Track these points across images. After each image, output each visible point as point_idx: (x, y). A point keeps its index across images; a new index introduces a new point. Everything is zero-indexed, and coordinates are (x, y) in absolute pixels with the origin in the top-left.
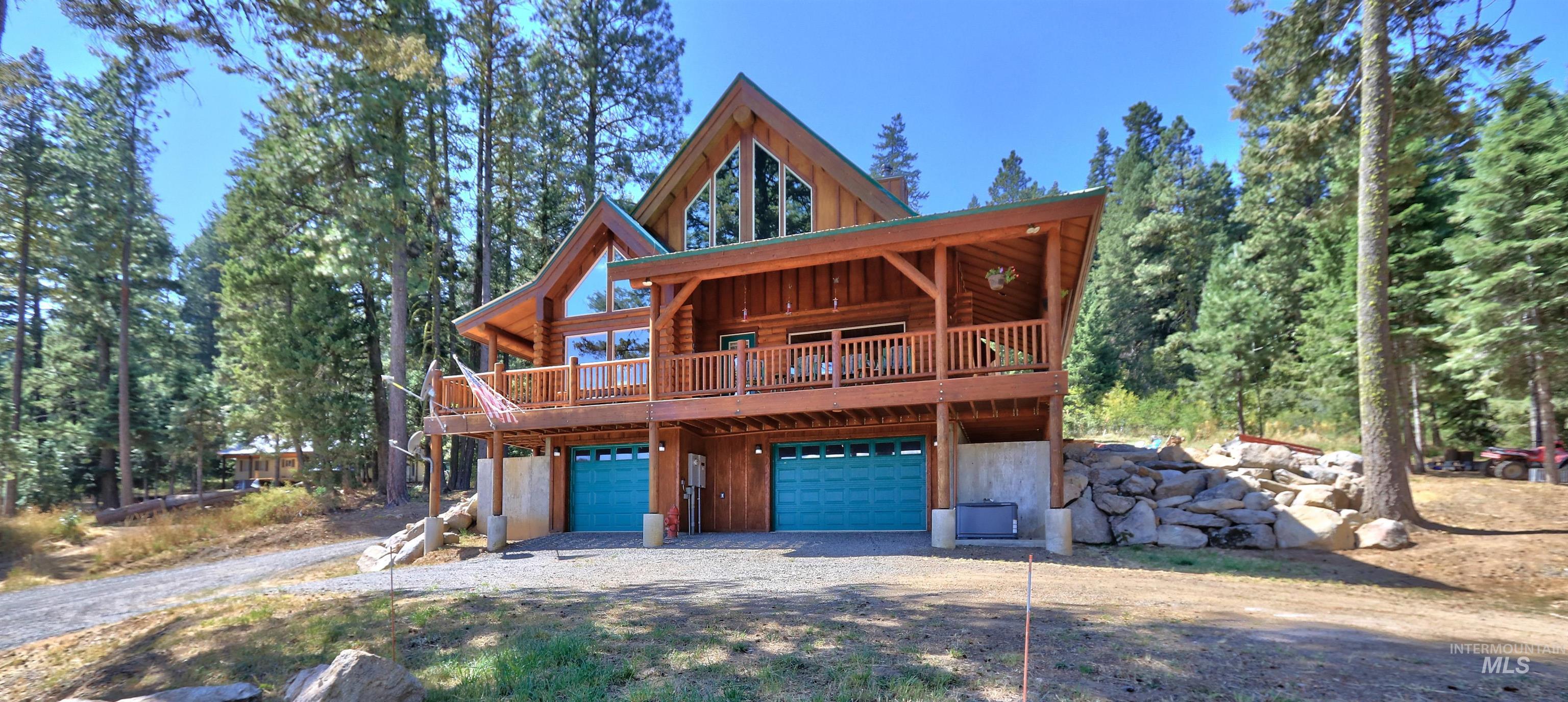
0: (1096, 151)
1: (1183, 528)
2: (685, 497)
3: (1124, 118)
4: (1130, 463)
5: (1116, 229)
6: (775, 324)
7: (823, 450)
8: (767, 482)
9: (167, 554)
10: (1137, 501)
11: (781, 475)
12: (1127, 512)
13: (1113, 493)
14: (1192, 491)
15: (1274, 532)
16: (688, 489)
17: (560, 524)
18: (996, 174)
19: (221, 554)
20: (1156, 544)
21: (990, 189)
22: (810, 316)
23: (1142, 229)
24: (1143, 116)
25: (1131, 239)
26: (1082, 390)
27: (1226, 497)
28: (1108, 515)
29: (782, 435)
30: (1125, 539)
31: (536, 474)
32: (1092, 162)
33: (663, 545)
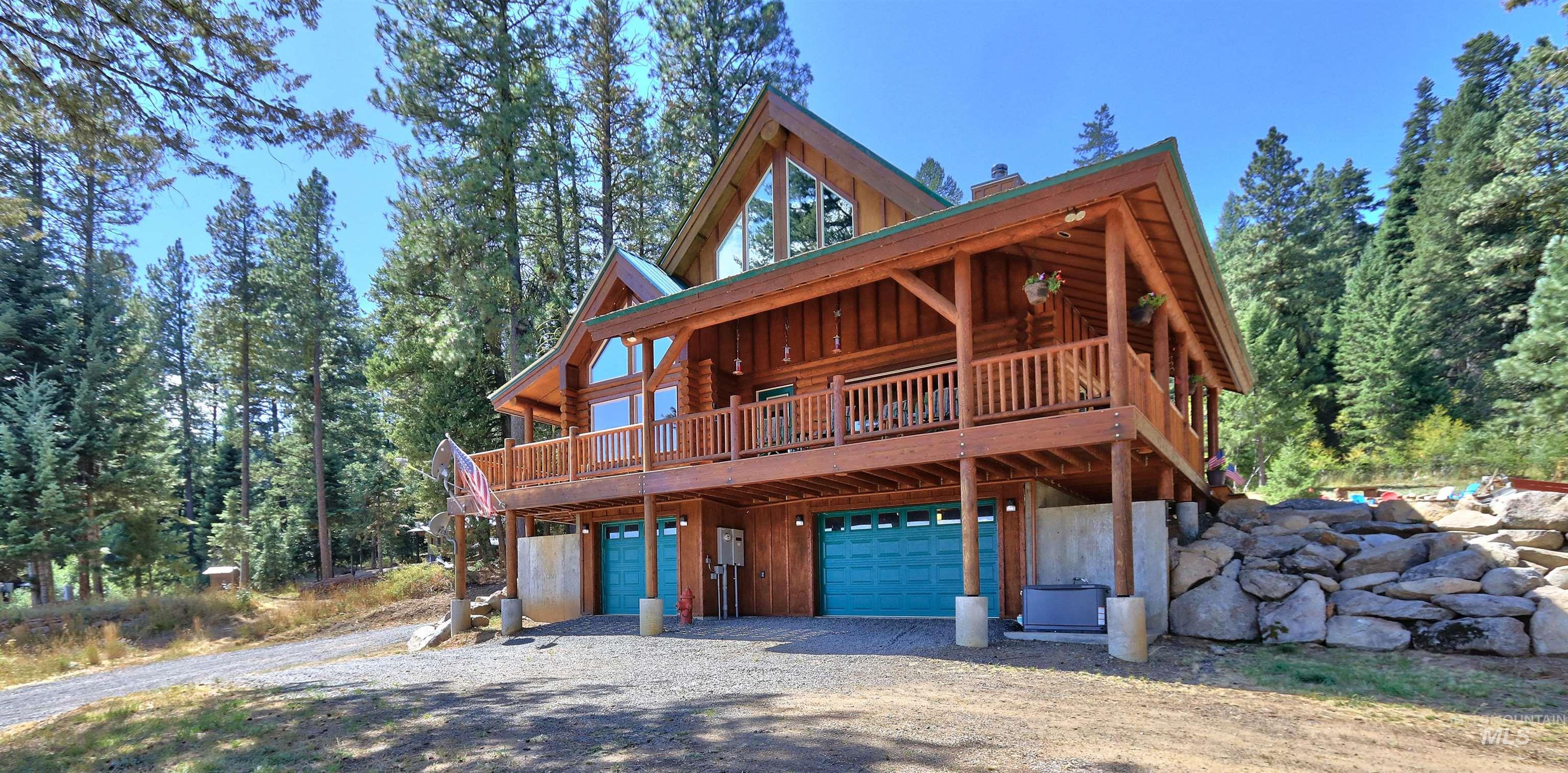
0: (1414, 110)
1: (1369, 621)
2: (713, 576)
3: (1455, 60)
4: (1321, 525)
5: (1439, 206)
6: (814, 373)
7: (875, 519)
8: (810, 558)
9: (302, 629)
10: (1306, 580)
11: (830, 550)
12: (1286, 596)
13: (1271, 569)
14: (1401, 565)
15: (1527, 630)
16: (717, 568)
17: (590, 607)
18: (1250, 160)
19: (349, 628)
20: (1324, 643)
21: (1242, 180)
22: (854, 360)
23: (1479, 201)
24: (1485, 52)
25: (1462, 215)
26: (1384, 422)
27: (1451, 576)
28: (1259, 600)
29: (825, 503)
30: (1274, 635)
31: (568, 555)
32: (1408, 125)
33: (662, 633)
